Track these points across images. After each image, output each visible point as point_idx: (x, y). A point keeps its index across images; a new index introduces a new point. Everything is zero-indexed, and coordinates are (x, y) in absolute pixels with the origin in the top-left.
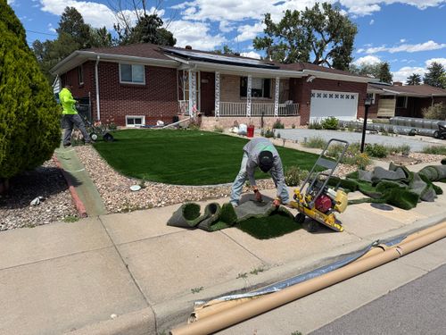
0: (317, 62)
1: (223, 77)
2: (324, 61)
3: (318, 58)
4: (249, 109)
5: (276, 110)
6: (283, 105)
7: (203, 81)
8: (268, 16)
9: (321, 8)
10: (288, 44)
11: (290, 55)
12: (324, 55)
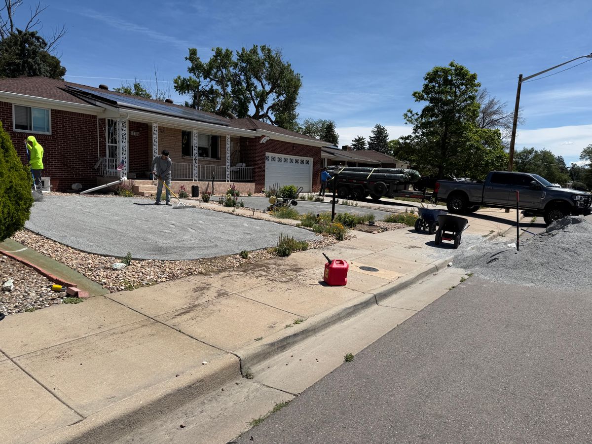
0: (257, 116)
1: (162, 130)
2: (265, 115)
3: (258, 112)
4: (195, 172)
5: (228, 173)
6: (235, 168)
7: (133, 133)
8: (193, 52)
9: (259, 51)
10: (220, 91)
11: (223, 104)
12: (266, 107)
